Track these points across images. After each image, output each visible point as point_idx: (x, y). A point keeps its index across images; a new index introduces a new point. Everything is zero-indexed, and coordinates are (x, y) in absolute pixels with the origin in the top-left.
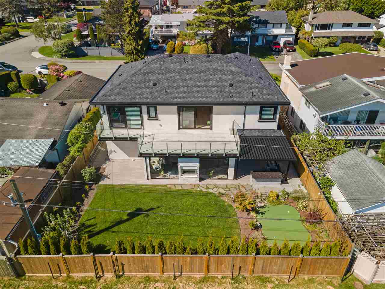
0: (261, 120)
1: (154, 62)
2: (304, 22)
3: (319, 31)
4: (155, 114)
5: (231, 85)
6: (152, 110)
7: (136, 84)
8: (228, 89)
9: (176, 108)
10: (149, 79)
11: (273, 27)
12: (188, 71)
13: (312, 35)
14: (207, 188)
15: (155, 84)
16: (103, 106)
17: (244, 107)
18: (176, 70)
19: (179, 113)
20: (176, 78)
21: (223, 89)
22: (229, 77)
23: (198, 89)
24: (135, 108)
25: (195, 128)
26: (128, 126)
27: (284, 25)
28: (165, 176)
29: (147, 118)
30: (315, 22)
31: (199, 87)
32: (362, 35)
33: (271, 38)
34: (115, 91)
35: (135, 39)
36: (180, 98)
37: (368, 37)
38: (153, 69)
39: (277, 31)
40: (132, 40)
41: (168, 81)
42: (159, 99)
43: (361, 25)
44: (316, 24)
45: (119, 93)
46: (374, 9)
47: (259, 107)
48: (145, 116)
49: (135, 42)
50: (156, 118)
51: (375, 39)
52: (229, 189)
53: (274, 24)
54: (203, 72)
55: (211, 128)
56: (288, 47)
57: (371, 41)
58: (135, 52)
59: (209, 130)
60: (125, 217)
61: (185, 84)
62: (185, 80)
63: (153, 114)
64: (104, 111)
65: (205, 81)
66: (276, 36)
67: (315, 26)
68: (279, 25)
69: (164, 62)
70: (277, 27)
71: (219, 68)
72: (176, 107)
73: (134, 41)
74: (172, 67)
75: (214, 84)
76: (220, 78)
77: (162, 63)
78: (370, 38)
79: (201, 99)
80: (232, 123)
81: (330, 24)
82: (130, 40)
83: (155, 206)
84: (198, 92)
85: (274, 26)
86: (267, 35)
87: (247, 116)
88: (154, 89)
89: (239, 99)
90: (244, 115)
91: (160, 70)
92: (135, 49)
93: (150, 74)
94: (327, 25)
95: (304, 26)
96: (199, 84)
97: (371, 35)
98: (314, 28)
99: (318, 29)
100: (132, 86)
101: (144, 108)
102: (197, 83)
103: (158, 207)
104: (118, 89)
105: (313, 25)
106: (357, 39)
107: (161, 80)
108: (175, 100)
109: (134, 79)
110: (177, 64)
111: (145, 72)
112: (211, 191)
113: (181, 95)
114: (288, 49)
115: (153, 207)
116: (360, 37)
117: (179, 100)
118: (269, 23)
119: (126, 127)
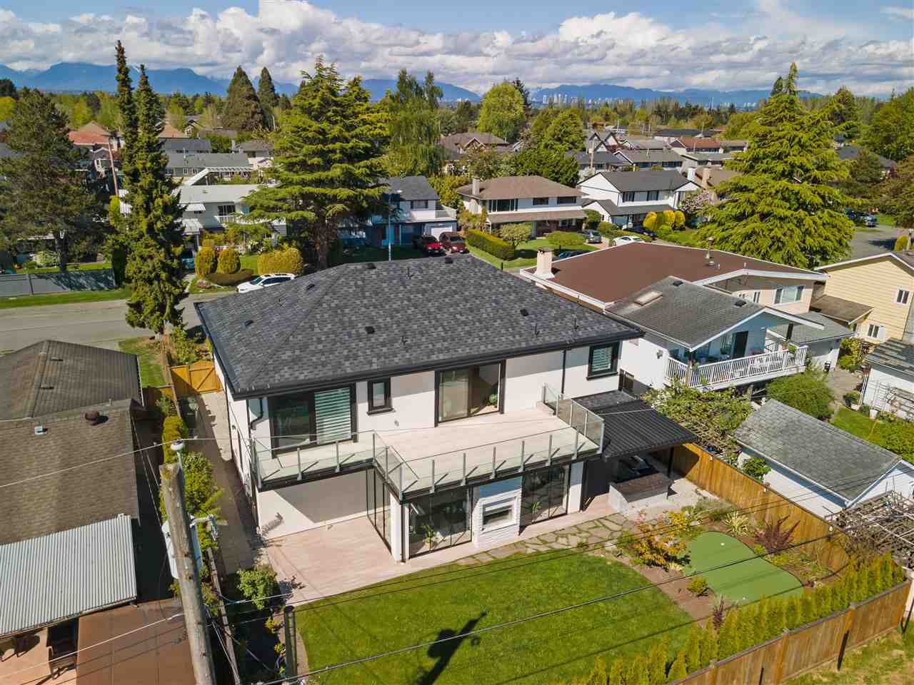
0: (592, 375)
1: (340, 282)
2: (463, 198)
3: (497, 213)
4: (386, 398)
5: (524, 313)
6: (378, 387)
7: (327, 334)
8: (523, 321)
9: (430, 376)
10: (351, 322)
11: (412, 207)
12: (427, 295)
13: (488, 220)
14: (545, 542)
15: (370, 330)
16: (261, 399)
17: (561, 353)
18: (400, 295)
19: (437, 388)
20: (409, 312)
21: (513, 324)
22: (512, 297)
23: (467, 328)
24: (340, 391)
25: (469, 415)
26: (318, 441)
27: (432, 204)
28: (435, 544)
29: (367, 410)
30: (488, 196)
31: (465, 323)
32: (568, 218)
33: (411, 230)
34: (284, 357)
35: (162, 244)
36: (440, 351)
37: (577, 220)
38: (349, 298)
39: (420, 216)
40: (155, 246)
41: (395, 319)
42: (396, 360)
43: (562, 200)
44: (490, 201)
45: (296, 360)
46: (557, 173)
47: (587, 349)
48: (363, 407)
49: (163, 250)
50: (387, 407)
51: (589, 223)
52: (587, 532)
53: (412, 202)
54: (455, 292)
55: (501, 411)
56: (455, 245)
57: (583, 227)
58: (164, 275)
59: (498, 414)
60: (430, 663)
61: (434, 322)
62: (430, 313)
63: (379, 400)
64: (262, 413)
65: (471, 310)
66: (420, 226)
67: (488, 204)
68: (423, 204)
69: (363, 280)
70: (419, 208)
71: (483, 283)
72: (432, 373)
73: (160, 248)
74: (386, 290)
75: (491, 315)
76: (497, 302)
77: (360, 283)
78: (580, 222)
79: (483, 348)
80: (541, 390)
81: (513, 200)
82: (147, 246)
83: (474, 614)
84: (469, 333)
85: (413, 205)
86: (403, 224)
87: (566, 370)
88: (373, 340)
89: (553, 338)
90: (562, 370)
91: (365, 298)
92: (165, 267)
93: (347, 311)
94: (507, 201)
95: (462, 205)
96: (463, 318)
97: (581, 217)
98: (488, 207)
99: (494, 210)
100: (319, 341)
101: (362, 387)
102: (458, 316)
103: (484, 615)
104: (289, 353)
105: (484, 202)
106: (560, 225)
107: (380, 320)
108: (434, 358)
109: (316, 325)
110: (395, 281)
111: (333, 305)
112: (556, 546)
113: (439, 345)
114: (455, 248)
115: (472, 618)
116: (564, 222)
117: (441, 357)
118: (403, 200)
119: (314, 445)
